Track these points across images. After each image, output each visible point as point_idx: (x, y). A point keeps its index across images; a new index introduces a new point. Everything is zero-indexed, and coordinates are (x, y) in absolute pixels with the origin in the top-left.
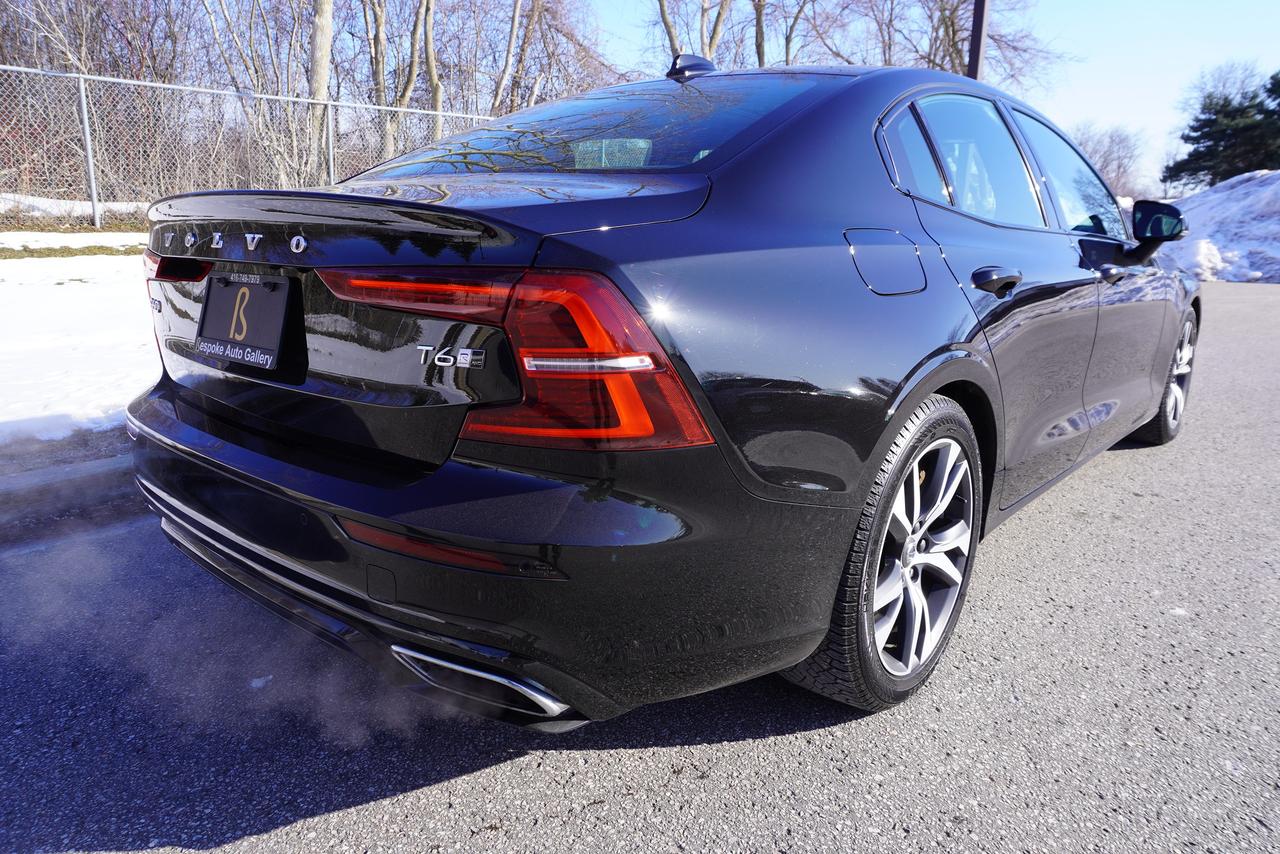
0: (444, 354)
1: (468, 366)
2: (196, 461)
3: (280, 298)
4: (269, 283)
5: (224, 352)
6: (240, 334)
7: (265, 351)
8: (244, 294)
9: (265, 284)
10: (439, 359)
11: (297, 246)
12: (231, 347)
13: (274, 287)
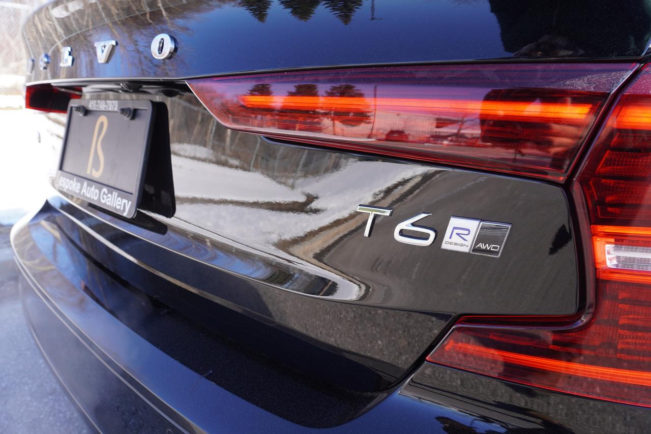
0: (413, 224)
1: (466, 249)
2: (69, 328)
3: (141, 128)
4: (129, 109)
5: (81, 190)
6: (97, 170)
7: (123, 193)
8: (102, 124)
9: (123, 111)
10: (402, 233)
11: (161, 49)
12: (88, 185)
13: (134, 114)
